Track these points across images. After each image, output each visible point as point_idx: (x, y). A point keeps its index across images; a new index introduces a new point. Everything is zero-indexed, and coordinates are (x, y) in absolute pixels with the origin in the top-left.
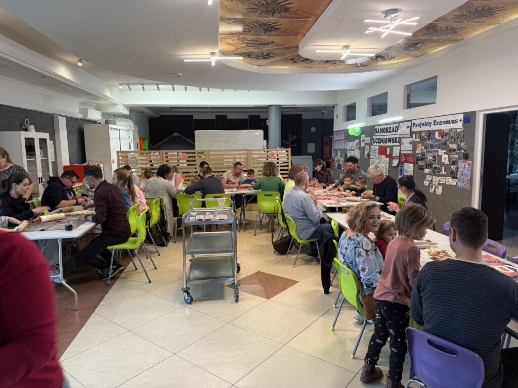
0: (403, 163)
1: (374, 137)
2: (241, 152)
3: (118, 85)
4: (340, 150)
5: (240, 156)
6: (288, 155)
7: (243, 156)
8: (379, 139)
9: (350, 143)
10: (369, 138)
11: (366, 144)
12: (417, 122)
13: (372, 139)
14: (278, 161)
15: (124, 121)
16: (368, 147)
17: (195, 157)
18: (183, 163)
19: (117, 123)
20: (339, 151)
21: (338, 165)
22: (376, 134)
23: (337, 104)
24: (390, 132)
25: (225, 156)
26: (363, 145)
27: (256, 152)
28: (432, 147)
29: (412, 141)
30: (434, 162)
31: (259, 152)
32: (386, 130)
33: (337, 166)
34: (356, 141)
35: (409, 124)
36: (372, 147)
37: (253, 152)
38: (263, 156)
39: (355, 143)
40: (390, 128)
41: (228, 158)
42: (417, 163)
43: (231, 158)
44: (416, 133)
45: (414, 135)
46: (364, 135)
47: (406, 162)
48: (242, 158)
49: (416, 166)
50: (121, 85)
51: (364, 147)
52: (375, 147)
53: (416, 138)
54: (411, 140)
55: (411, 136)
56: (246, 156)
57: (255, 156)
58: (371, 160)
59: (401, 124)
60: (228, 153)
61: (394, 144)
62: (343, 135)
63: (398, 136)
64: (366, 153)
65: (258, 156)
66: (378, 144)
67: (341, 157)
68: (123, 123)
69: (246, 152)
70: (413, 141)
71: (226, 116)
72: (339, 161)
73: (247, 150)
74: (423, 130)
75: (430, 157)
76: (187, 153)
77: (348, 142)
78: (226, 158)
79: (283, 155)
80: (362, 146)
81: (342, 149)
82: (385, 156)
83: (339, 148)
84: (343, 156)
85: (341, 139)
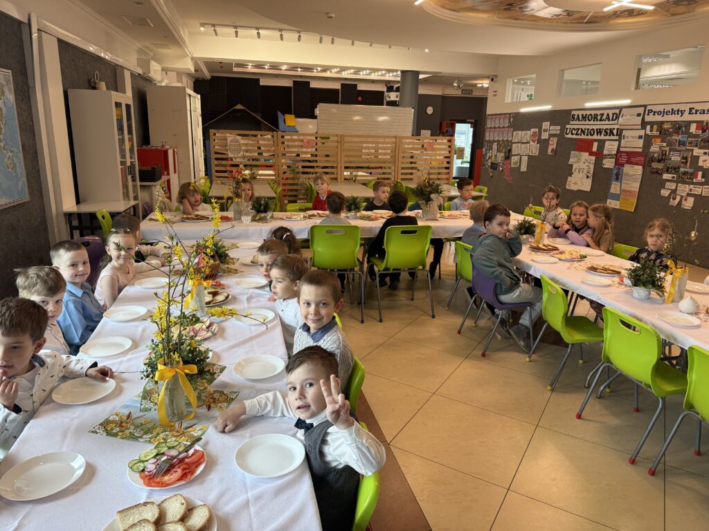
0: (623, 165)
1: (568, 126)
3: (199, 25)
4: (498, 141)
5: (385, 145)
7: (389, 146)
11: (552, 135)
12: (657, 108)
13: (563, 129)
16: (555, 139)
20: (495, 144)
21: (493, 163)
23: (496, 76)
24: (601, 120)
27: (407, 140)
28: (682, 143)
30: (683, 165)
31: (412, 141)
32: (593, 118)
33: (490, 164)
35: (641, 110)
37: (403, 141)
38: (416, 146)
39: (530, 133)
40: (602, 115)
41: (369, 148)
42: (650, 166)
43: (372, 148)
44: (652, 124)
45: (649, 127)
47: (629, 162)
48: (387, 149)
49: (648, 169)
50: (202, 25)
51: (547, 140)
53: (651, 131)
54: (642, 133)
55: (644, 128)
56: (394, 145)
57: (406, 146)
59: (624, 110)
61: (608, 137)
62: (507, 121)
63: (616, 127)
64: (551, 148)
65: (410, 146)
67: (498, 151)
69: (395, 140)
70: (646, 135)
71: (308, 83)
72: (493, 157)
73: (395, 137)
74: (667, 120)
75: (675, 158)
78: (366, 148)
79: (444, 147)
81: (503, 140)
82: (588, 154)
83: (496, 139)
84: (504, 151)
85: (501, 126)
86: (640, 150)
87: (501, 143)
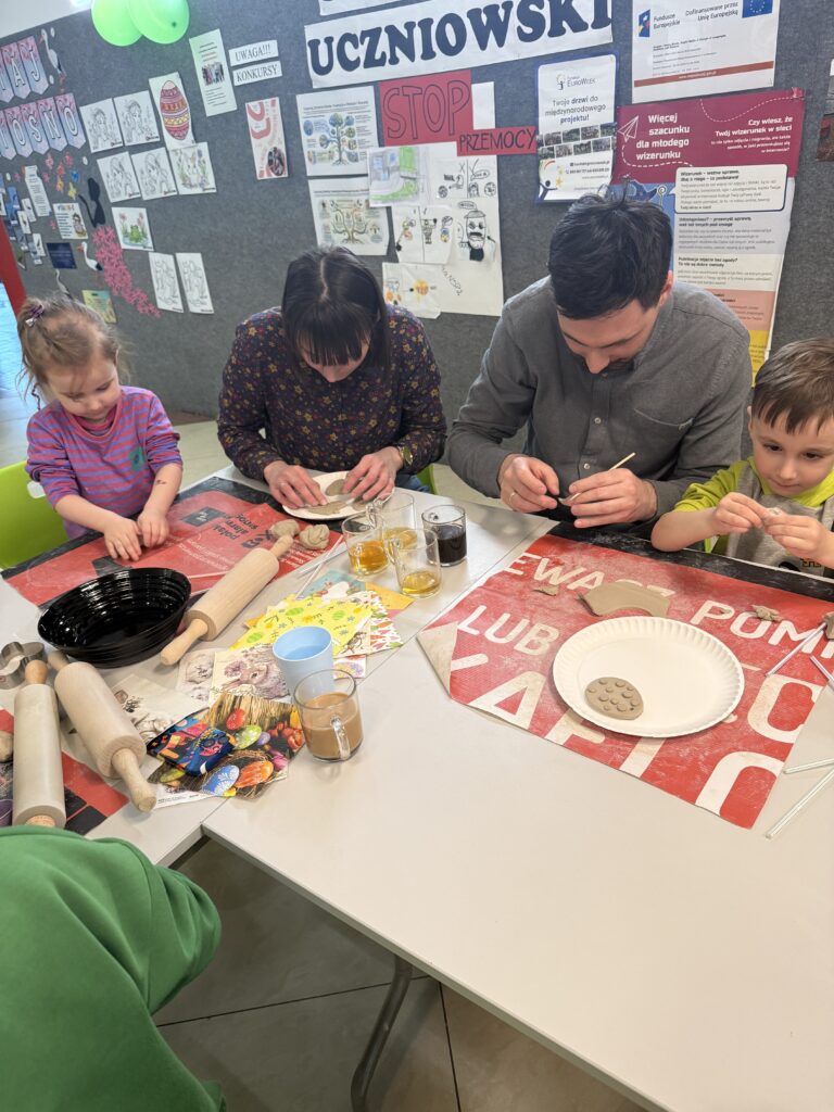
0: (666, 175)
1: (315, 33)
4: (36, 158)
8: (374, 34)
9: (105, 105)
10: (271, 48)
11: (249, 91)
13: (297, 51)
16: (272, 108)
20: (30, 171)
21: (51, 247)
26: (219, 100)
33: (41, 252)
34: (157, 84)
36: (303, 101)
39: (149, 100)
46: (215, 36)
47: (707, 153)
51: (236, 116)
52: (344, 98)
58: (313, 185)
61: (545, 45)
62: (35, 66)
64: (263, 149)
66: (362, 74)
67: (54, 197)
72: (46, 224)
77: (80, 102)
80: (210, 111)
81: (51, 151)
82: (452, 146)
83: (26, 152)
84: (72, 193)
85: (24, 93)
86: (766, 79)
87: (49, 162)
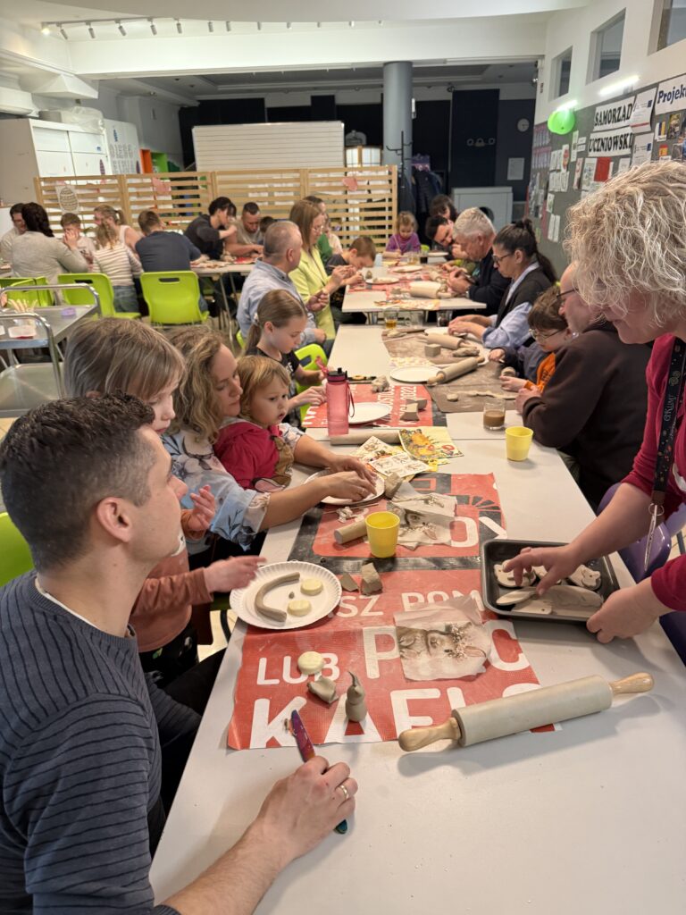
1: (593, 136)
2: (286, 176)
3: (40, 25)
4: (540, 170)
5: (284, 185)
6: (390, 181)
7: (290, 185)
8: (599, 140)
9: (555, 152)
10: (584, 140)
11: (580, 154)
12: (666, 88)
13: (589, 140)
14: (370, 197)
15: (83, 113)
16: (580, 160)
17: (196, 187)
18: (164, 203)
19: (63, 118)
20: (538, 174)
21: (536, 208)
22: (597, 128)
23: (542, 57)
24: (619, 120)
25: (251, 186)
26: (574, 156)
27: (319, 176)
29: (651, 142)
31: (326, 175)
32: (612, 117)
34: (565, 147)
35: (651, 94)
36: (587, 160)
37: (311, 175)
38: (334, 184)
39: (563, 151)
40: (620, 109)
41: (259, 191)
43: (265, 190)
44: (661, 118)
45: (658, 125)
46: (577, 132)
48: (287, 190)
50: (44, 24)
51: (575, 163)
52: (591, 163)
53: (660, 134)
54: (650, 138)
55: (653, 130)
56: (298, 184)
57: (318, 185)
58: (583, 193)
59: (639, 96)
60: (257, 177)
61: (622, 152)
62: (548, 134)
63: (629, 130)
64: (577, 176)
65: (324, 184)
66: (596, 154)
67: (540, 188)
68: (77, 118)
69: (297, 175)
70: (655, 141)
71: (332, 98)
72: (536, 196)
73: (297, 171)
74: (676, 109)
76: (172, 179)
77: (552, 150)
78: (253, 191)
79: (380, 183)
80: (572, 160)
81: (543, 168)
83: (539, 167)
84: (543, 186)
85: (544, 143)
87: (542, 172)
